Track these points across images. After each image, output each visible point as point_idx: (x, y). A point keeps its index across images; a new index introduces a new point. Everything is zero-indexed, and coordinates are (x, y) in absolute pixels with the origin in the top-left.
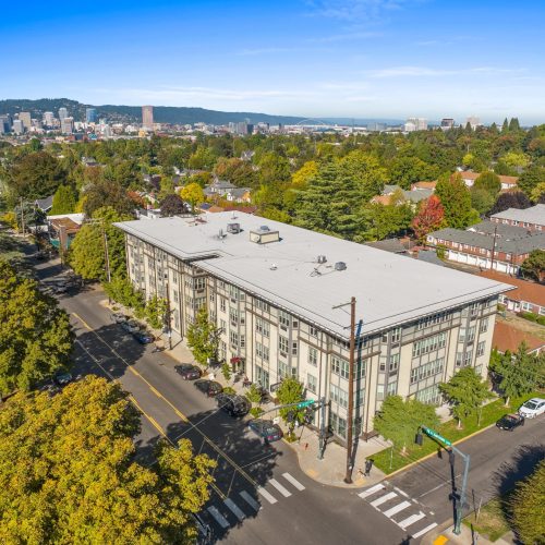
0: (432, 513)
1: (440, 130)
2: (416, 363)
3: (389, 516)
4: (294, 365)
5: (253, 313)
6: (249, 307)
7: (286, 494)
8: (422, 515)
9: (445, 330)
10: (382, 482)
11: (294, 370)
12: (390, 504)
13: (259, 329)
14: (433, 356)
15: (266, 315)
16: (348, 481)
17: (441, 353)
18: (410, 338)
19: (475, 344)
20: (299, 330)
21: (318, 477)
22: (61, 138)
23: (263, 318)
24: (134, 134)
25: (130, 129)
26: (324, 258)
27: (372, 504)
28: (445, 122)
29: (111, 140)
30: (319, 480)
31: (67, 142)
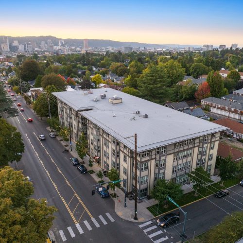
0: (172, 237)
1: (217, 50)
2: (175, 164)
3: (150, 238)
4: (118, 162)
5: (103, 137)
6: (101, 134)
7: (105, 223)
8: (167, 238)
9: (191, 148)
10: (152, 220)
11: (118, 164)
12: (153, 231)
13: (105, 144)
14: (184, 160)
15: (107, 138)
16: (136, 218)
17: (189, 159)
18: (172, 152)
19: (207, 155)
20: (120, 146)
21: (122, 216)
22: (48, 53)
23: (107, 140)
24: (79, 51)
25: (78, 49)
26: (139, 112)
27: (144, 231)
28: (221, 47)
29: (69, 54)
30: (122, 217)
31: (50, 55)
